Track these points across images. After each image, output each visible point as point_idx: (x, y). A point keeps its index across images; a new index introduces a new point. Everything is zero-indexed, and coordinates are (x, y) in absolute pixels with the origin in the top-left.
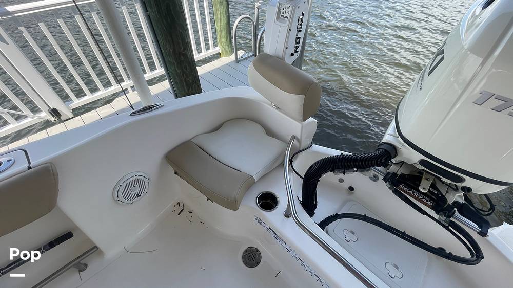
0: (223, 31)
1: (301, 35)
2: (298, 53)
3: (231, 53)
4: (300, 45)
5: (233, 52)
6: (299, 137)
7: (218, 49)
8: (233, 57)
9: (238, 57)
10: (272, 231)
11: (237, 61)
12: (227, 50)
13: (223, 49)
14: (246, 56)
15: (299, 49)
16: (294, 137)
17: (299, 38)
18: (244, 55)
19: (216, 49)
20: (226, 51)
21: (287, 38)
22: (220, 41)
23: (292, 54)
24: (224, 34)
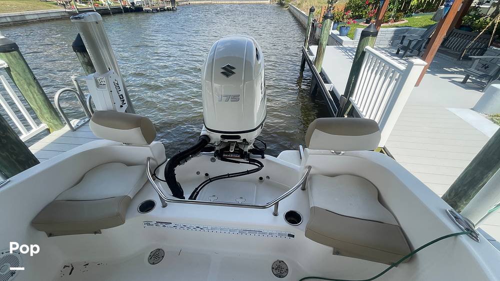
0: (43, 108)
1: (122, 92)
2: (127, 104)
3: (63, 125)
4: (125, 98)
5: (65, 123)
6: (153, 157)
7: (44, 126)
8: (67, 128)
9: (73, 126)
10: (159, 222)
11: (73, 130)
12: (56, 123)
13: (51, 124)
14: (82, 122)
15: (125, 102)
16: (149, 159)
17: (122, 95)
18: (79, 122)
19: (40, 127)
20: (55, 125)
21: (112, 97)
22: (43, 117)
23: (121, 106)
24: (45, 110)
